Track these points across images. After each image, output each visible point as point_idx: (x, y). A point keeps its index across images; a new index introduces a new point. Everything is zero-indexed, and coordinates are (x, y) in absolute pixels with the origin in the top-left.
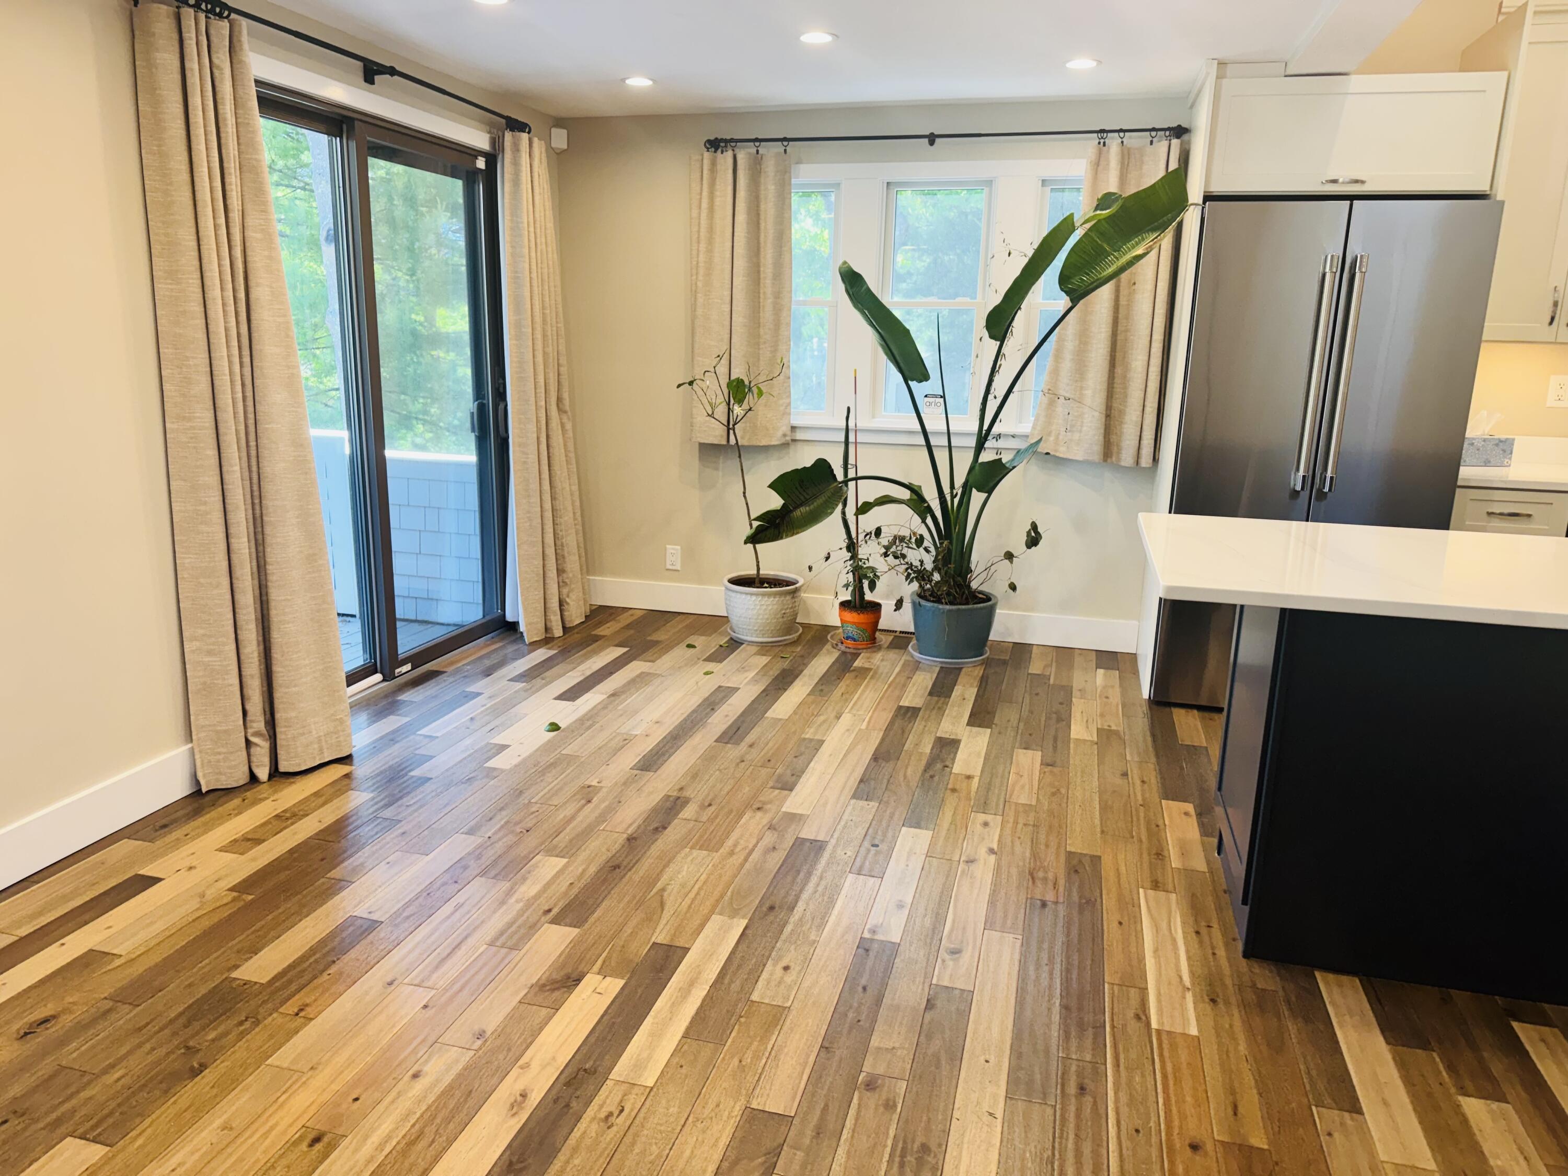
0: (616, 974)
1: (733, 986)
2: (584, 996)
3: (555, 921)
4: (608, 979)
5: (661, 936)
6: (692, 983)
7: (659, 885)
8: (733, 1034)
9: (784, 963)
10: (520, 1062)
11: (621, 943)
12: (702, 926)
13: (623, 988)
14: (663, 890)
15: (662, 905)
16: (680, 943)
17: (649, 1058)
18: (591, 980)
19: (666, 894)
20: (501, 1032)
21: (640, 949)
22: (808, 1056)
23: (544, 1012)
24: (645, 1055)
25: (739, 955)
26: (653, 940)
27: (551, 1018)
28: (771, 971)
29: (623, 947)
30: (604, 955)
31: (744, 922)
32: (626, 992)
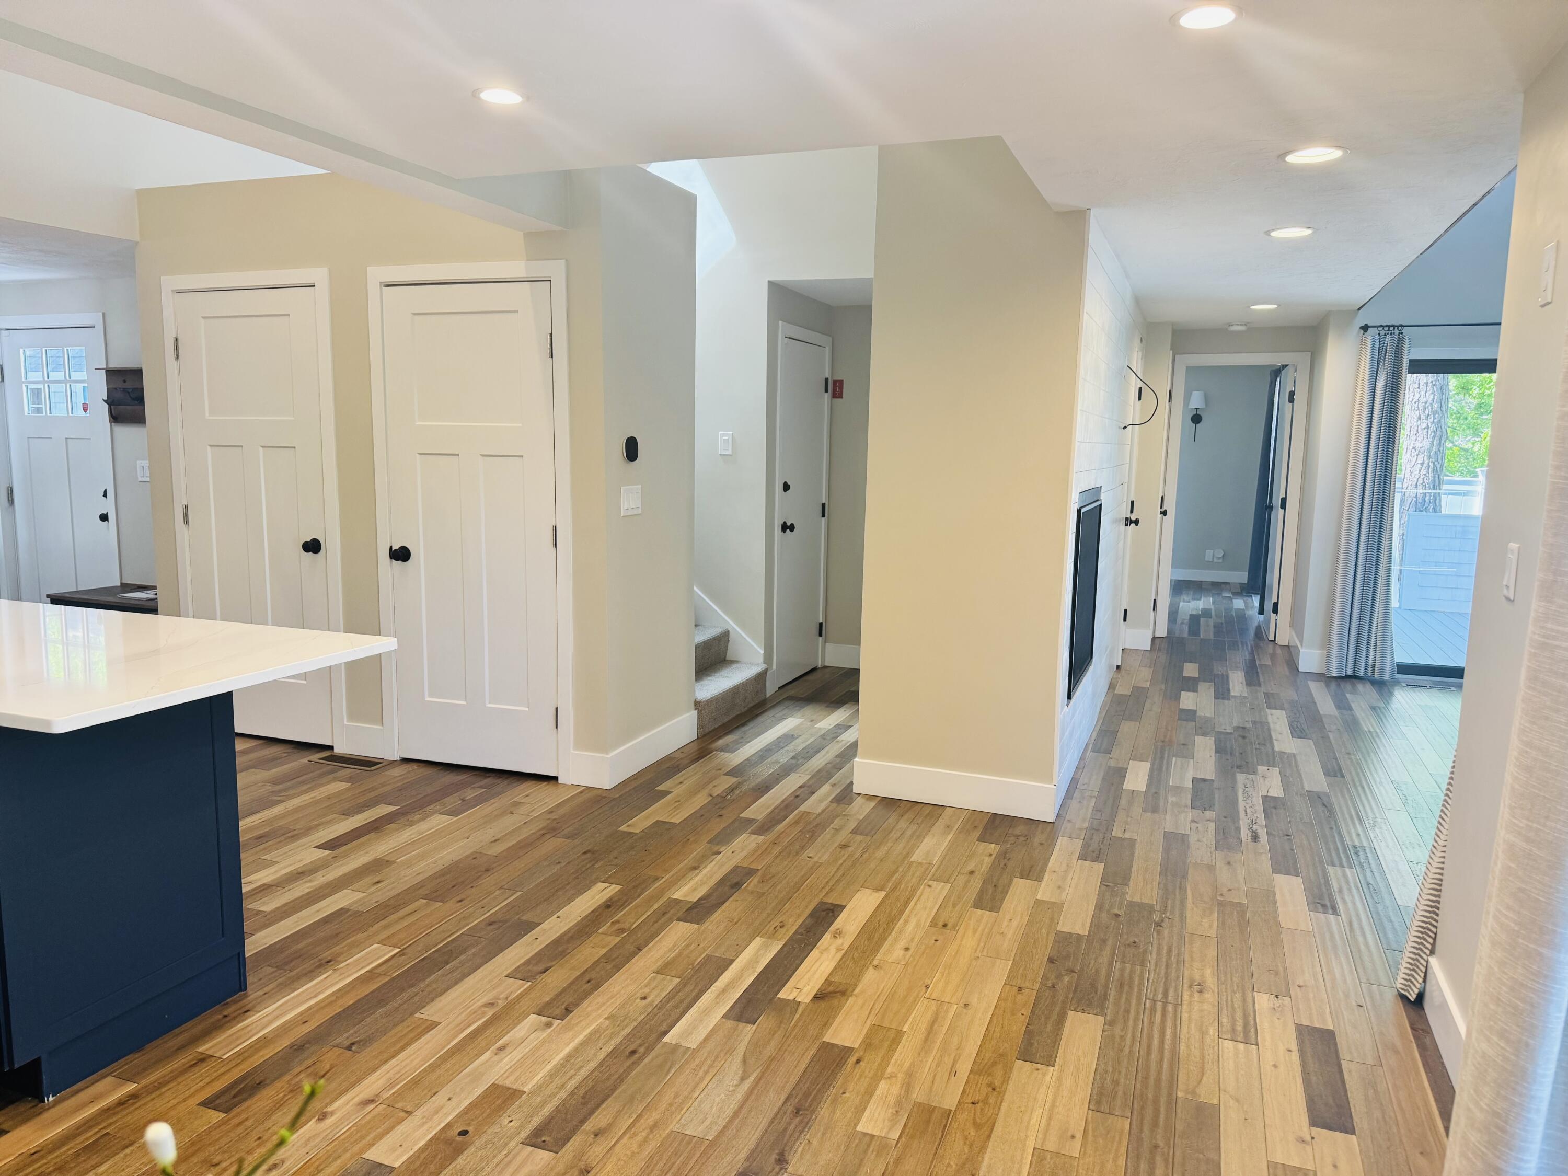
0: (786, 1002)
1: (691, 988)
2: (809, 987)
3: (849, 1050)
4: (791, 998)
5: (749, 1029)
6: (724, 991)
7: (747, 1085)
8: (699, 959)
9: (644, 1002)
10: (843, 952)
11: (783, 1025)
12: (707, 1039)
13: (779, 991)
14: (743, 1079)
15: (744, 1061)
16: (730, 1024)
17: (758, 950)
18: (805, 997)
19: (740, 1074)
20: (864, 968)
21: (766, 1021)
22: (653, 946)
23: (836, 979)
24: (762, 952)
25: (679, 1011)
26: (754, 1027)
27: (831, 974)
28: (656, 997)
29: (781, 1023)
30: (797, 1016)
31: (666, 1039)
32: (776, 989)
